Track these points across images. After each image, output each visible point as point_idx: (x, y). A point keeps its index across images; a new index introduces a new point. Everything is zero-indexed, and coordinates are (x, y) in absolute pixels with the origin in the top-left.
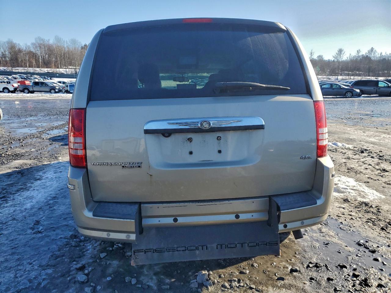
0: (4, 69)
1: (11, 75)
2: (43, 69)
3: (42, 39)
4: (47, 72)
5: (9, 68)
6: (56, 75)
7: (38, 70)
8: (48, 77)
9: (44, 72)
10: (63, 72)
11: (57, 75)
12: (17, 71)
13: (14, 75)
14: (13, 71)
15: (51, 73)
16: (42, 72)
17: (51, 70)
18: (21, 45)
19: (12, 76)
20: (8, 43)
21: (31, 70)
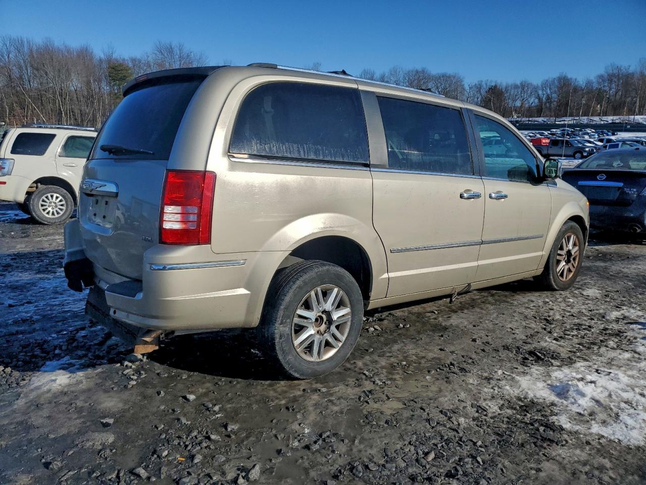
0: (544, 121)
1: (549, 130)
2: (604, 118)
3: (618, 67)
4: (610, 122)
5: (551, 118)
6: (626, 126)
7: (596, 119)
8: (608, 131)
9: (606, 122)
10: (641, 121)
11: (629, 127)
12: (562, 123)
13: (554, 130)
14: (556, 122)
15: (618, 123)
16: (602, 123)
17: (620, 118)
18: (578, 82)
19: (551, 131)
20: (560, 79)
21: (584, 120)
